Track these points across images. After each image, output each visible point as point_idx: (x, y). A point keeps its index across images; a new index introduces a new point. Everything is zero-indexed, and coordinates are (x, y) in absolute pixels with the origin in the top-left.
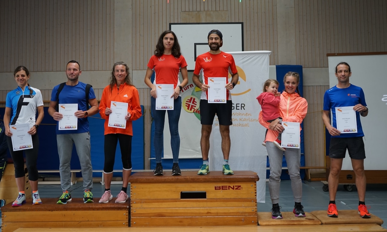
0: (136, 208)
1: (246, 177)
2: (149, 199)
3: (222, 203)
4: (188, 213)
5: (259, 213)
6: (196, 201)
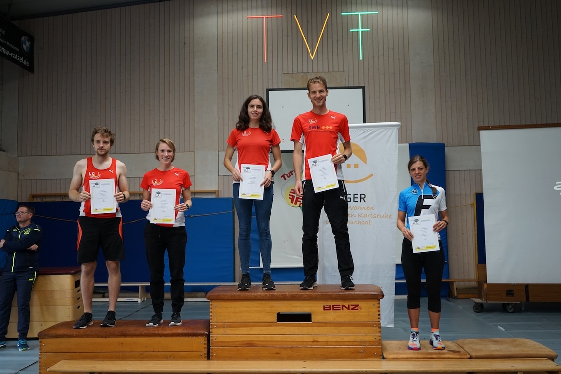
0: (217, 334)
1: (366, 293)
2: (234, 323)
3: (333, 328)
4: (286, 341)
5: (384, 342)
6: (297, 326)
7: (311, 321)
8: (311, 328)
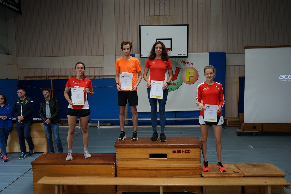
0: (120, 164)
1: (194, 145)
2: (128, 158)
3: (177, 161)
4: (154, 167)
6: (160, 160)
7: (166, 158)
8: (166, 161)
